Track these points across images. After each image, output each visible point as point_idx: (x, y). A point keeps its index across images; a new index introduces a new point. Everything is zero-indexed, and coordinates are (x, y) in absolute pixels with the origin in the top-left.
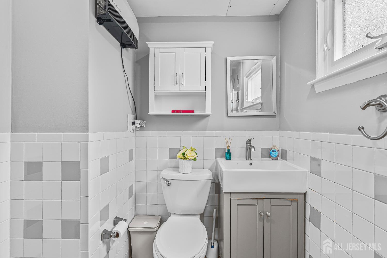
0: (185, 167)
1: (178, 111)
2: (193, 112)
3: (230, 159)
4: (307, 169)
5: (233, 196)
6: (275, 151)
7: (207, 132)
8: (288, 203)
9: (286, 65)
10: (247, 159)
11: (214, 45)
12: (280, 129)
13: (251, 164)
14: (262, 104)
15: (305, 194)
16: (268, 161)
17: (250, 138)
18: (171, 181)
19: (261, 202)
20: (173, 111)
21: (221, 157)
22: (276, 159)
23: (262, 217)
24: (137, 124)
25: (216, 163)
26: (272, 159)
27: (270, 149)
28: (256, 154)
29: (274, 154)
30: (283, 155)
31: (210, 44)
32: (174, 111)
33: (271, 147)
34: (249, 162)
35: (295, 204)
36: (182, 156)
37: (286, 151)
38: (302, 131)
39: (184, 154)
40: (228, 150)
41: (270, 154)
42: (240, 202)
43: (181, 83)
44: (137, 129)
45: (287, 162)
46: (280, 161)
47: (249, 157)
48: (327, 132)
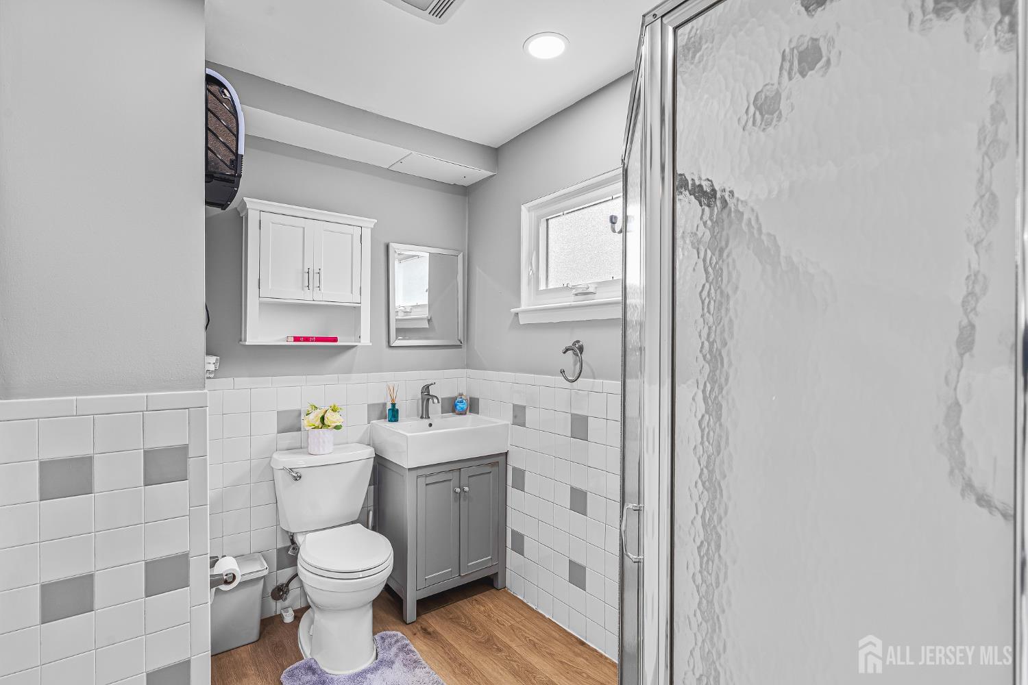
0: (324, 442)
1: (307, 339)
2: (335, 340)
3: (396, 420)
4: (508, 420)
5: (420, 472)
6: (461, 402)
7: (354, 376)
8: (488, 469)
9: (478, 271)
10: (422, 417)
11: (376, 224)
12: (468, 366)
13: (431, 425)
14: (429, 321)
15: (506, 454)
16: (453, 419)
17: (429, 383)
18: (301, 472)
19: (456, 474)
20: (297, 339)
21: (380, 418)
22: (463, 413)
23: (458, 495)
24: (210, 363)
25: (369, 431)
26: (458, 414)
27: (454, 399)
28: (435, 407)
29: (460, 406)
30: (474, 406)
31: (369, 223)
32: (299, 337)
33: (456, 394)
34: (427, 422)
35: (495, 469)
36: (318, 423)
37: (478, 399)
38: (504, 371)
39: (323, 419)
40: (394, 405)
41: (456, 405)
42: (430, 480)
43: (315, 286)
44: (208, 375)
45: (479, 416)
46: (470, 417)
47: (425, 414)
48: (531, 373)
